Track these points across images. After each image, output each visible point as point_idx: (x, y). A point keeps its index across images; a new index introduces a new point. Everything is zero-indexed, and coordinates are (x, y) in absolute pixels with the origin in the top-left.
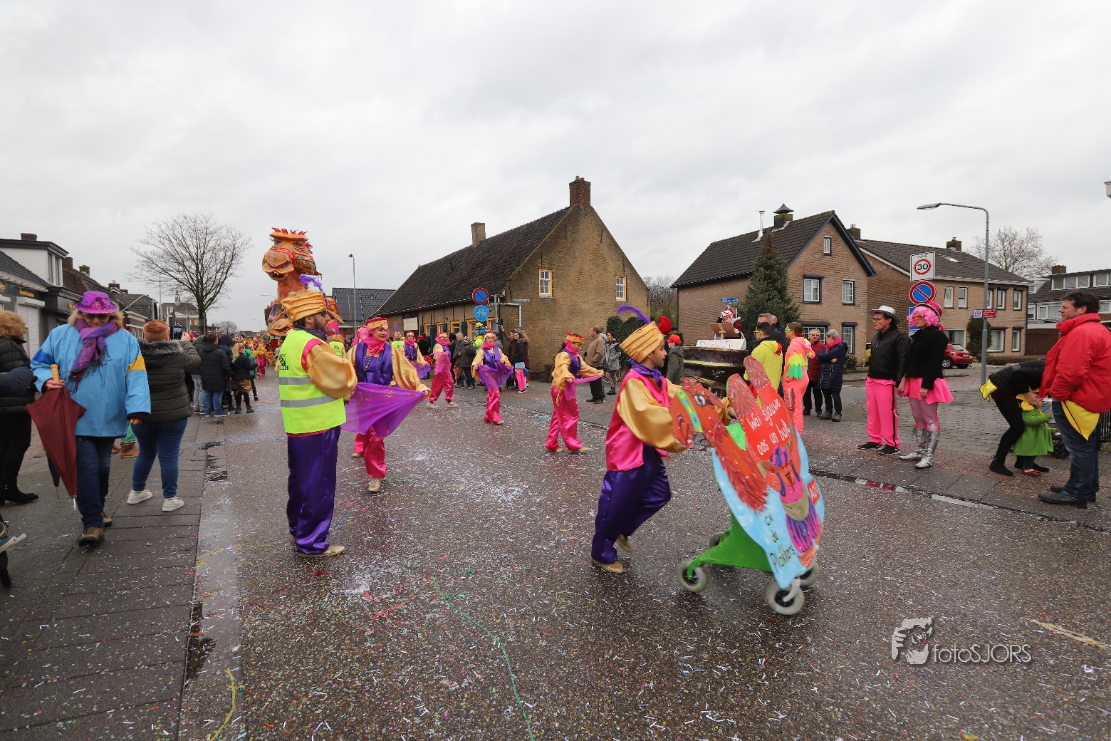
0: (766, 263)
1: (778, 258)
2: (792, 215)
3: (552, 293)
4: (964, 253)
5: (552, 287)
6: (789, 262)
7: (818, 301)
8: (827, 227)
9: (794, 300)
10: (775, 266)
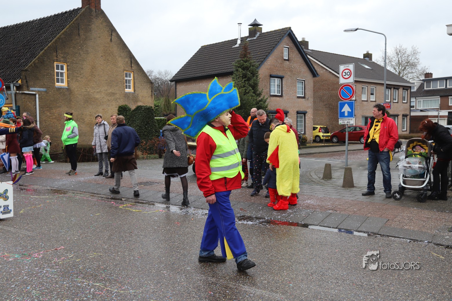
0: (243, 65)
1: (252, 61)
2: (261, 28)
3: (68, 83)
4: (374, 62)
5: (68, 78)
6: (259, 65)
7: (280, 94)
8: (286, 40)
9: (263, 94)
10: (250, 67)
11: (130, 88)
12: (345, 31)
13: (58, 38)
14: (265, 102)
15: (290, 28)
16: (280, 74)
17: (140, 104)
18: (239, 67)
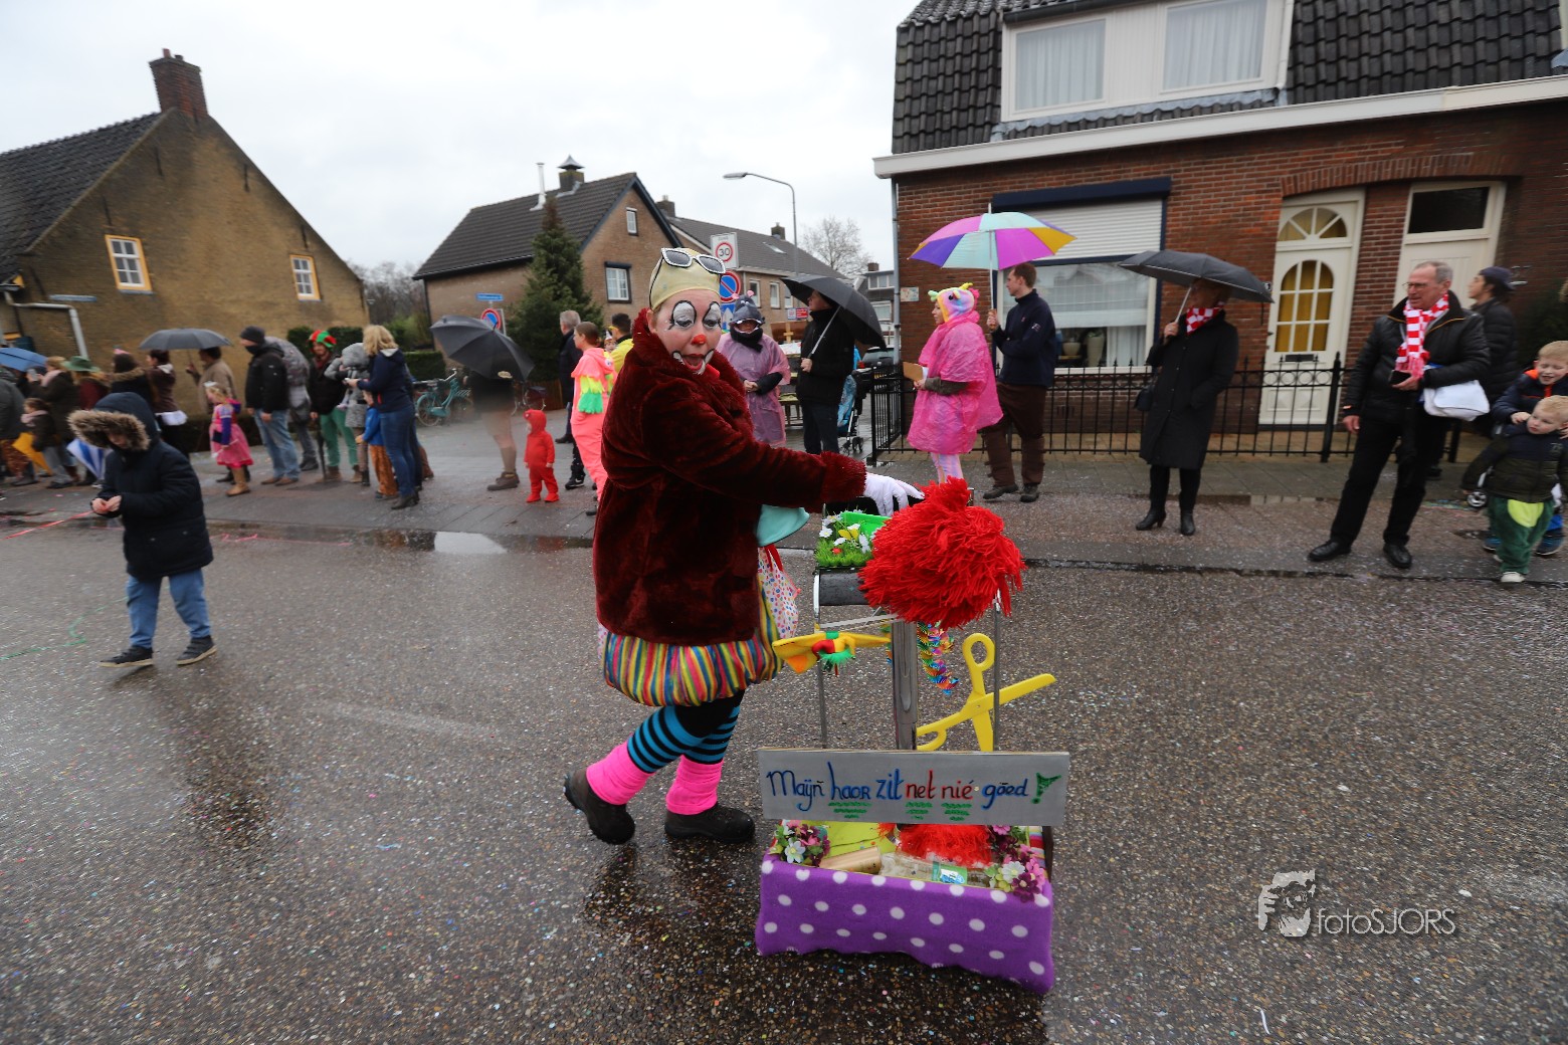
0: (550, 243)
1: (566, 235)
2: (582, 174)
3: (152, 283)
4: (788, 243)
5: (149, 271)
6: (582, 243)
7: (627, 299)
8: (629, 195)
9: (594, 299)
10: (564, 246)
11: (309, 291)
12: (726, 177)
13: (106, 180)
14: (599, 312)
15: (635, 174)
16: (624, 260)
17: (337, 324)
18: (539, 247)
